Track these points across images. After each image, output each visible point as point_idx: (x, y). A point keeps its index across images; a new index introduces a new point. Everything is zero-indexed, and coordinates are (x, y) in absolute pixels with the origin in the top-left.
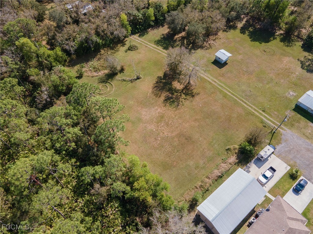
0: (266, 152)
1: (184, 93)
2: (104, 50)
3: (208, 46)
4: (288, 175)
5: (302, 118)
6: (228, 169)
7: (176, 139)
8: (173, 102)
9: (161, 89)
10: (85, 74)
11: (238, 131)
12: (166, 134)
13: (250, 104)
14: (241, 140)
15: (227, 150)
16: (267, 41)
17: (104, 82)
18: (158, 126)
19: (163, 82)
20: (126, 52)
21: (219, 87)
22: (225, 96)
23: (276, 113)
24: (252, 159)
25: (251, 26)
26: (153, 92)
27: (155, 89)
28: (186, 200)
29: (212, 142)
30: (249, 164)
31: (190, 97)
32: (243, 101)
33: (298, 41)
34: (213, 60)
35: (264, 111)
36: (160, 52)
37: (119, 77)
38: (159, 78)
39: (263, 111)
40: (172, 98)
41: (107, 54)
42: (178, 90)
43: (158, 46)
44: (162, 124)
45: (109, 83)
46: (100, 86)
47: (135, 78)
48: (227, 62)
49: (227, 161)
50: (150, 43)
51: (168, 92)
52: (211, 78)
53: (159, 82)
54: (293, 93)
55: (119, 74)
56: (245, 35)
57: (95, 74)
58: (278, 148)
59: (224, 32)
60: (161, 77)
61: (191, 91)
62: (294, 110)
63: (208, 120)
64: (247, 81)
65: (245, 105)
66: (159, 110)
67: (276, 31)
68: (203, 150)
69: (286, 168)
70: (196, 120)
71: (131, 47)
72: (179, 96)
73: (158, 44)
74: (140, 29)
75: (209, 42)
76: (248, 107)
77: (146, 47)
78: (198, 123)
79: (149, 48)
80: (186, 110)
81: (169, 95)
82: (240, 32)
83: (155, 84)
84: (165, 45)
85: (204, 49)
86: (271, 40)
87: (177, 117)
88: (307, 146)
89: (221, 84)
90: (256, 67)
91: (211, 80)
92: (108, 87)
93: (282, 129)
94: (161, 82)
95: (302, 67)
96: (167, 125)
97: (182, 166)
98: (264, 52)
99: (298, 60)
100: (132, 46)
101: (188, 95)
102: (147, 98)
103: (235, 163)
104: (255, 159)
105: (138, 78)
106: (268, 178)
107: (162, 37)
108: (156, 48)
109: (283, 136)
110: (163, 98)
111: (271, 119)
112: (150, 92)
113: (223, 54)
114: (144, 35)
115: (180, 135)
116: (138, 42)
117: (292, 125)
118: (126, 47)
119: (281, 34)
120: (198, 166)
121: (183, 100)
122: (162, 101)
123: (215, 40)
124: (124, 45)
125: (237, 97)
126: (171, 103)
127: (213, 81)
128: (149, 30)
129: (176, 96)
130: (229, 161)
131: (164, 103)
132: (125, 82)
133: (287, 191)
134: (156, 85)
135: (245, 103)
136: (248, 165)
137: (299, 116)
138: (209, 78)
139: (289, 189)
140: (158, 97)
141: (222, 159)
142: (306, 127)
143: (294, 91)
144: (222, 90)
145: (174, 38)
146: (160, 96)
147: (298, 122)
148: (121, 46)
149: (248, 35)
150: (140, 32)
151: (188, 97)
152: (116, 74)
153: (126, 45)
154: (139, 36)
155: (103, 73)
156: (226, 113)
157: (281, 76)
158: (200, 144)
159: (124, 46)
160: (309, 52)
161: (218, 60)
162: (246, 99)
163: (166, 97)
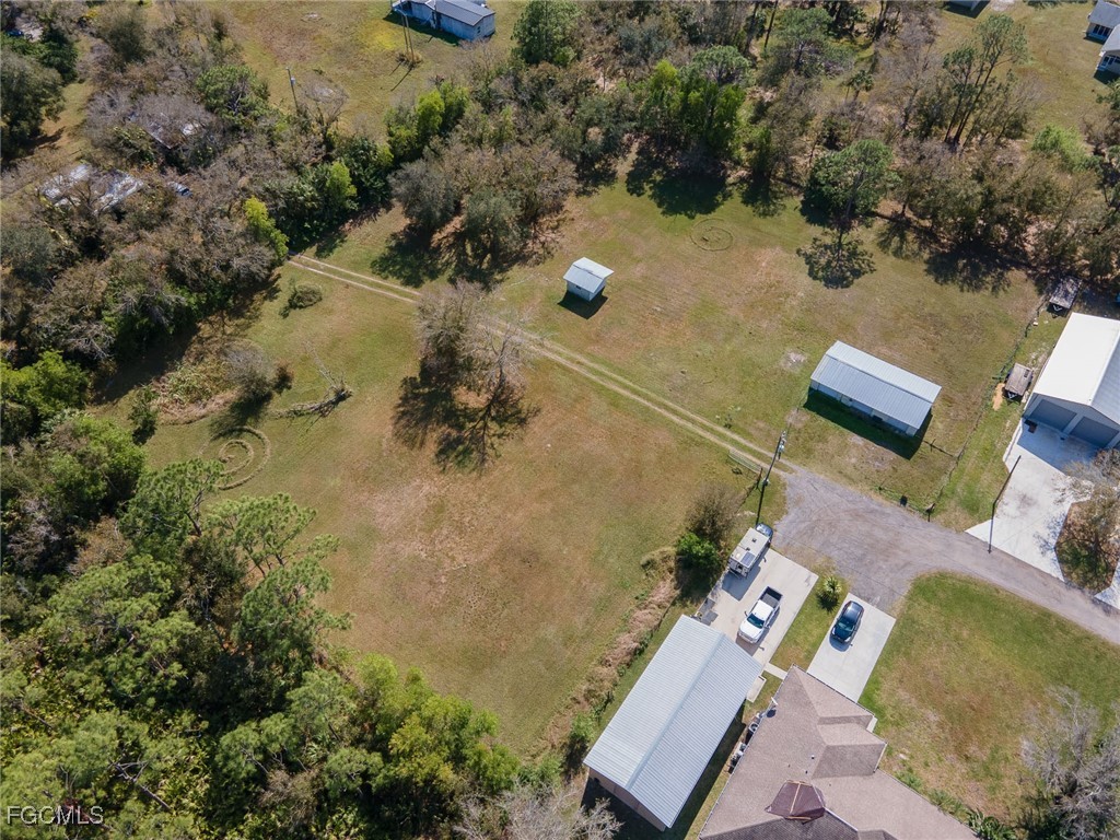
0: (748, 549)
1: (493, 419)
2: (211, 323)
3: (541, 252)
4: (815, 600)
5: (831, 424)
6: (657, 623)
7: (494, 569)
8: (467, 452)
9: (421, 420)
10: (162, 418)
11: (665, 501)
12: (460, 558)
13: (689, 413)
14: (679, 529)
15: (644, 566)
16: (708, 207)
17: (231, 432)
18: (432, 541)
19: (423, 394)
20: (285, 316)
21: (594, 378)
22: (615, 401)
23: (762, 425)
24: (719, 577)
25: (655, 164)
26: (397, 435)
27: (403, 422)
28: (553, 746)
29: (600, 552)
30: (713, 595)
31: (514, 426)
32: (666, 408)
33: (791, 195)
34: (562, 295)
35: (730, 426)
36: (396, 296)
37: (278, 405)
38: (409, 383)
39: (726, 426)
40: (459, 441)
41: (224, 333)
42: (476, 411)
43: (386, 278)
44: (445, 532)
45: (249, 431)
46: (222, 449)
47: (332, 397)
48: (603, 294)
49: (651, 599)
50: (356, 271)
51: (444, 422)
52: (566, 352)
53: (409, 395)
54: (799, 357)
55: (276, 395)
56: (642, 197)
57: (196, 411)
58: (781, 527)
59: (581, 198)
60: (415, 379)
61: (512, 406)
62: (808, 406)
63: (576, 487)
64: (668, 342)
65: (675, 419)
66: (426, 488)
67: (724, 174)
68: (579, 582)
69: (807, 581)
70: (543, 494)
71: (299, 298)
72: (480, 429)
73: (384, 271)
74: (315, 229)
75: (543, 239)
76: (682, 422)
77: (347, 286)
78: (550, 505)
79: (357, 288)
80: (507, 469)
81: (449, 434)
82: (628, 190)
83: (399, 406)
84: (407, 272)
85: (530, 261)
86: (718, 205)
87: (485, 500)
88: (851, 506)
89: (596, 366)
90: (688, 294)
91: (567, 359)
92: (249, 446)
93: (785, 468)
94: (416, 396)
95: (810, 274)
96: (460, 529)
97: (524, 648)
98: (702, 244)
99: (798, 252)
100: (300, 294)
101: (506, 421)
102: (381, 456)
103: (671, 601)
104: (726, 576)
105: (341, 397)
106: (762, 622)
107: (393, 243)
108: (380, 286)
109: (788, 489)
110: (431, 448)
111: (751, 445)
112: (389, 435)
113: (588, 273)
114: (335, 247)
115: (504, 553)
116: (316, 274)
117: (809, 452)
118: (282, 299)
119: (742, 180)
120: (572, 636)
121: (495, 439)
122: (432, 456)
123: (557, 227)
124: (272, 293)
125: (649, 400)
126: (459, 459)
127: (572, 360)
128: (347, 226)
129: (472, 432)
130: (655, 599)
131: (438, 462)
132: (300, 419)
133: (816, 646)
134: (402, 409)
135: (675, 412)
136: (709, 596)
137: (822, 420)
138: (560, 354)
139: (821, 638)
140: (418, 445)
141: (637, 598)
142: (843, 449)
143: (800, 350)
144: (602, 386)
145: (430, 244)
146: (422, 443)
147: (822, 439)
148: (265, 298)
149: (652, 197)
150: (319, 241)
151: (508, 428)
152: (268, 397)
153: (278, 291)
154: (318, 255)
155: (221, 402)
156: (626, 455)
157: (760, 309)
158: (568, 568)
159: (276, 298)
160: (822, 222)
161: (577, 291)
162: (675, 399)
163: (440, 443)
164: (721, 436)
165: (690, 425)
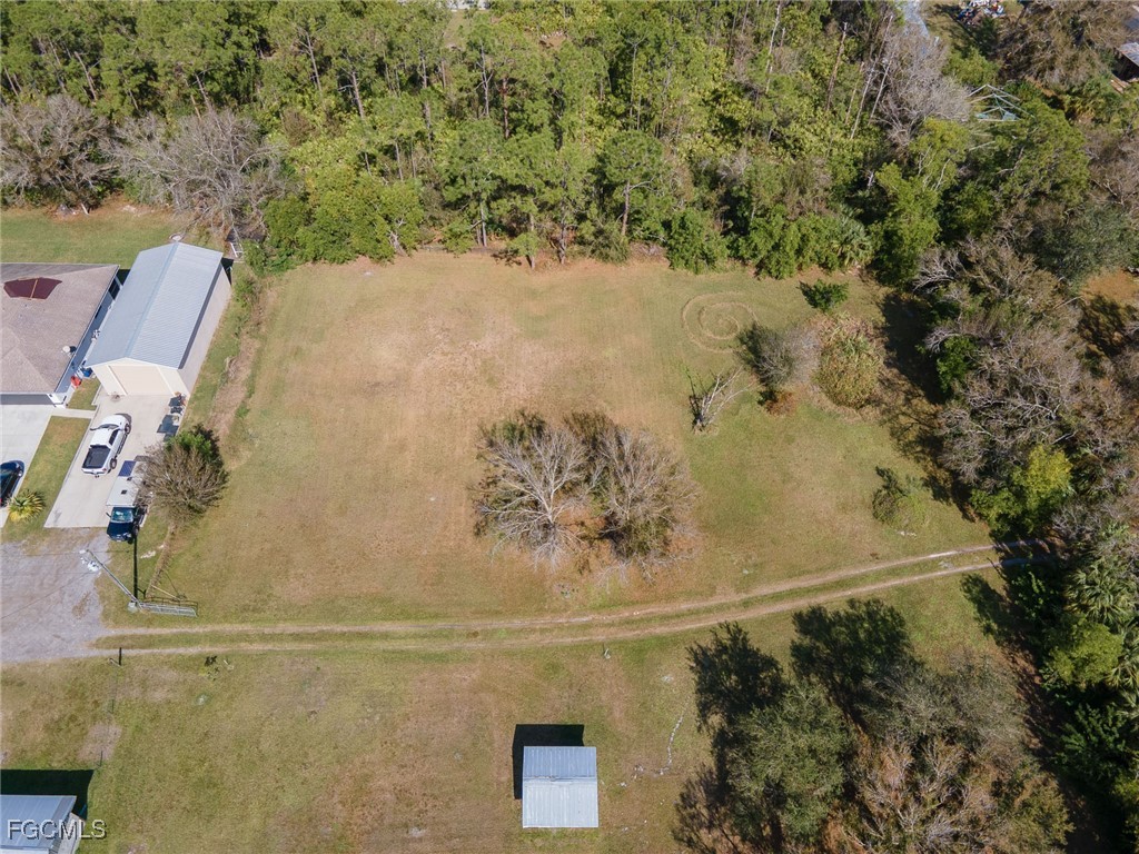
17: (751, 337)
20: (880, 471)
32: (313, 637)
39: (214, 659)
41: (904, 414)
43: (852, 604)
50: (899, 589)
65: (291, 628)
69: (58, 515)
73: (869, 614)
77: (875, 558)
79: (860, 563)
114: (981, 612)
116: (933, 549)
164: (215, 638)
165: (267, 631)
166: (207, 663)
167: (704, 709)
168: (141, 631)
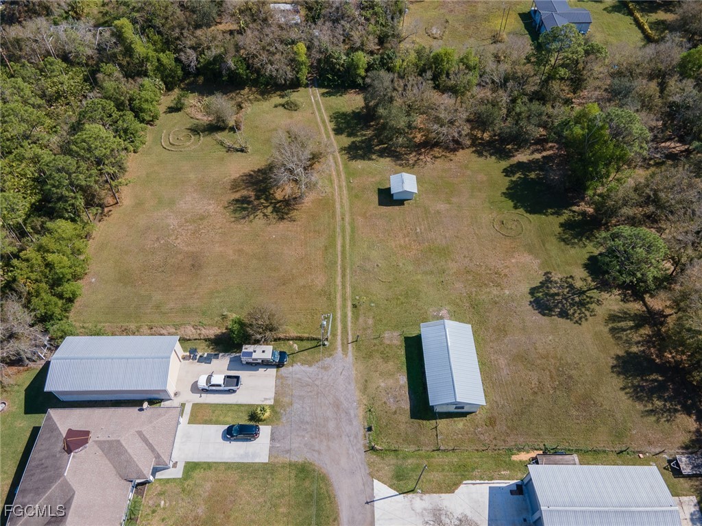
0: (255, 352)
1: (274, 207)
2: (250, 90)
3: (411, 162)
5: (404, 359)
7: (180, 257)
8: (245, 209)
9: (251, 183)
10: (188, 110)
12: (179, 241)
13: (348, 283)
17: (195, 131)
18: (180, 227)
20: (275, 107)
22: (329, 246)
23: (370, 322)
25: (542, 169)
26: (235, 180)
27: (244, 178)
29: (219, 292)
30: (223, 355)
31: (276, 217)
32: (344, 271)
34: (386, 187)
36: (323, 131)
37: (220, 136)
39: (353, 305)
40: (249, 203)
41: (248, 97)
42: (274, 199)
43: (331, 122)
44: (190, 227)
46: (184, 134)
50: (325, 110)
51: (256, 191)
52: (347, 208)
53: (263, 171)
54: (446, 315)
56: (507, 178)
57: (199, 116)
59: (473, 154)
61: (289, 209)
62: (407, 339)
63: (255, 261)
64: (396, 247)
65: (339, 279)
66: (211, 207)
68: (194, 294)
69: (266, 399)
70: (240, 251)
72: (263, 206)
73: (335, 118)
75: (422, 157)
76: (339, 283)
77: (313, 113)
78: (236, 257)
79: (315, 117)
80: (246, 229)
81: (250, 197)
82: (505, 169)
83: (254, 171)
84: (343, 126)
86: (543, 214)
87: (220, 231)
89: (347, 227)
90: (445, 237)
92: (191, 141)
93: (345, 350)
95: (533, 289)
96: (195, 232)
98: (497, 224)
99: (548, 273)
100: (289, 102)
101: (277, 212)
102: (218, 182)
105: (242, 151)
108: (324, 122)
109: (330, 359)
110: (237, 196)
111: (349, 324)
112: (233, 177)
113: (402, 183)
114: (334, 95)
115: (192, 255)
116: (311, 100)
117: (369, 356)
119: (583, 213)
120: (160, 307)
121: (262, 214)
122: (232, 199)
124: (285, 95)
125: (343, 261)
126: (238, 209)
127: (343, 215)
128: (353, 91)
129: (259, 204)
130: (203, 330)
131: (229, 203)
132: (219, 146)
133: (217, 423)
134: (252, 173)
135: (344, 276)
138: (342, 207)
141: (200, 322)
142: (388, 375)
143: (453, 314)
144: (335, 236)
146: (237, 191)
147: (386, 359)
148: (280, 95)
149: (512, 182)
150: (331, 88)
151: (273, 216)
152: (223, 130)
154: (323, 94)
155: (209, 120)
156: (294, 271)
157: (470, 277)
158: (200, 285)
159: (283, 98)
160: (593, 273)
162: (353, 272)
163: (242, 197)
164: (344, 306)
165: (340, 288)
166: (356, 307)
167: (370, 159)
168: (339, 338)
